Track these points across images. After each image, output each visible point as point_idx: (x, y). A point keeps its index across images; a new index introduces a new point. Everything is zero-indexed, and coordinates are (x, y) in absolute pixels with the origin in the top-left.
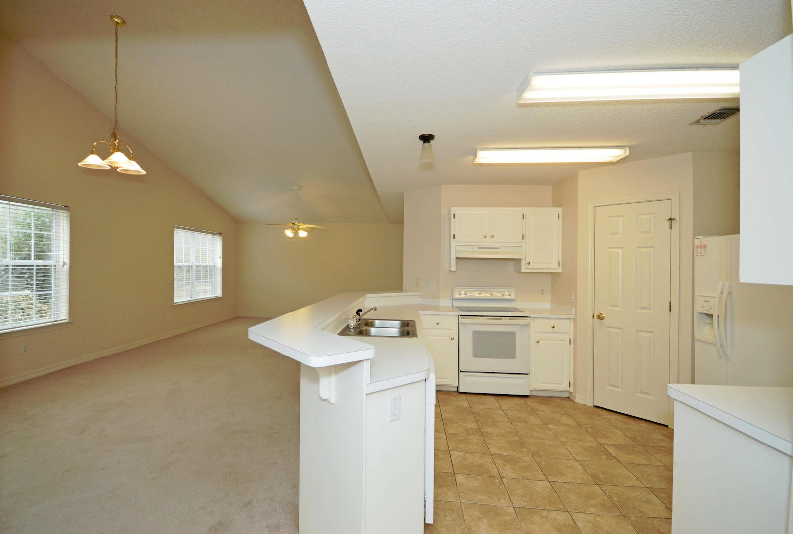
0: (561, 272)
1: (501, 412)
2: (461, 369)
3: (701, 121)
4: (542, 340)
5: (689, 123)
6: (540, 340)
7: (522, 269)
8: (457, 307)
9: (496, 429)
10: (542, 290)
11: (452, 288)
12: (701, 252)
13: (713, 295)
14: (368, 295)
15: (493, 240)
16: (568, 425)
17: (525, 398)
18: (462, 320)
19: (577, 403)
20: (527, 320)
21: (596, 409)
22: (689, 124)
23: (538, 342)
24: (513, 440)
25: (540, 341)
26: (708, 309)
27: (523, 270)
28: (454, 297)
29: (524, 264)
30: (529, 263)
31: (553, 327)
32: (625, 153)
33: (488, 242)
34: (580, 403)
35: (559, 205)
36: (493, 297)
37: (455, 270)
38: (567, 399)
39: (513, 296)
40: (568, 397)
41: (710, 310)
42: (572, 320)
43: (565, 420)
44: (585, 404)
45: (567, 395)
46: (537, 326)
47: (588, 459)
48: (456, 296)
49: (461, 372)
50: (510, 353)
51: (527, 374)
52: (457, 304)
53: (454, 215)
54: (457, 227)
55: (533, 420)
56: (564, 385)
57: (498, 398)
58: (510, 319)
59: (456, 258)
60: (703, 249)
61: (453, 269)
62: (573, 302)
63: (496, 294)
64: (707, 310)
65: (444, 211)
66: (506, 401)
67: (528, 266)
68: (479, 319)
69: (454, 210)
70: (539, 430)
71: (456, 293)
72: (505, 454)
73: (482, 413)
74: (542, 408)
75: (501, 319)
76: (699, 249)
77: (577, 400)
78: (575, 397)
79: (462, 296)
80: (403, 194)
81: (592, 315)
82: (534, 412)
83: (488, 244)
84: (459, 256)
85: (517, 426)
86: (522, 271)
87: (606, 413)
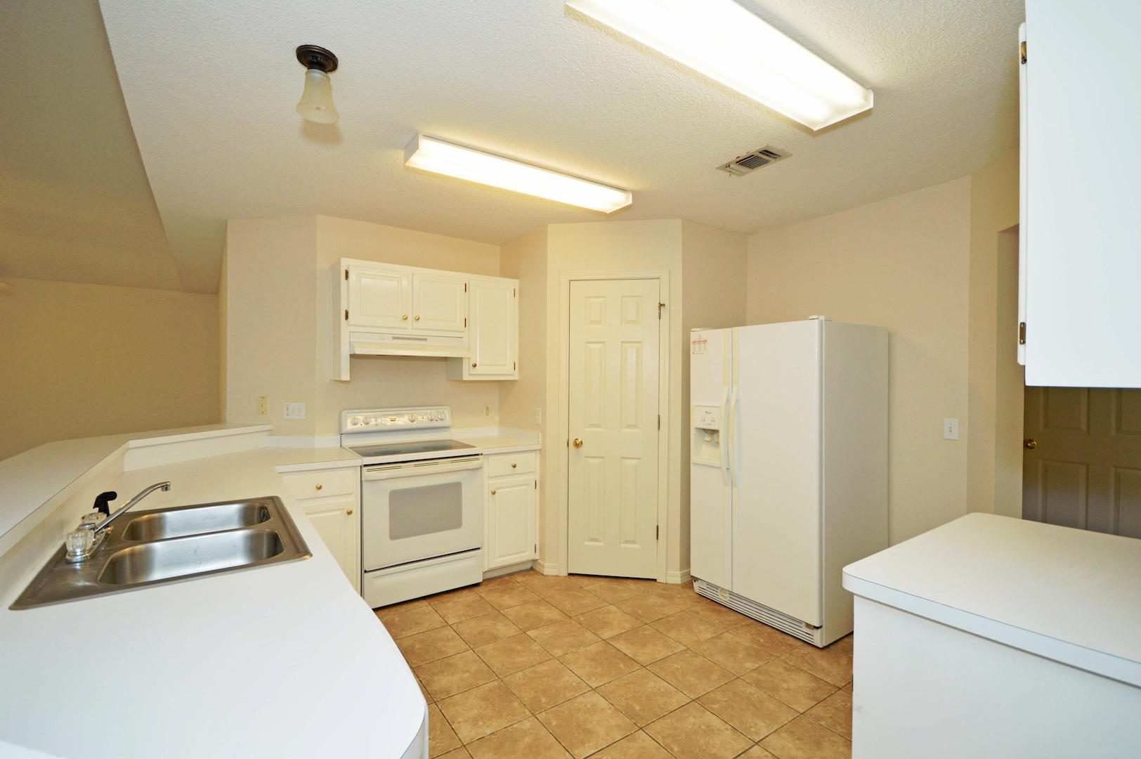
0: (517, 379)
1: (448, 632)
2: (366, 567)
3: (732, 166)
4: (500, 488)
5: (717, 166)
6: (497, 488)
7: (464, 377)
8: (351, 448)
9: (453, 674)
10: (488, 408)
11: (340, 413)
12: (700, 348)
13: (719, 405)
14: (132, 443)
15: (417, 325)
16: (552, 622)
17: (476, 589)
18: (369, 474)
19: (547, 576)
20: (478, 459)
21: (571, 577)
22: (718, 168)
23: (494, 493)
24: (490, 690)
25: (497, 491)
26: (710, 422)
27: (466, 377)
28: (344, 431)
29: (466, 366)
30: (475, 366)
31: (514, 466)
32: (627, 199)
33: (409, 329)
34: (550, 574)
35: (514, 276)
36: (415, 425)
37: (348, 378)
38: (531, 572)
39: (447, 422)
40: (532, 569)
41: (712, 423)
42: (538, 452)
43: (547, 613)
44: (556, 574)
45: (528, 566)
46: (492, 466)
47: (606, 680)
48: (349, 427)
49: (365, 572)
50: (453, 521)
51: (479, 548)
52: (349, 442)
53: (347, 273)
54: (351, 296)
55: (504, 630)
56: (528, 553)
57: (434, 601)
58: (452, 462)
59: (353, 356)
60: (702, 345)
61: (346, 376)
62: (539, 425)
63: (420, 418)
64: (710, 424)
65: (322, 265)
66: (450, 604)
67: (474, 371)
68: (400, 467)
69: (345, 263)
70: (519, 648)
71: (349, 421)
72: (488, 731)
73: (417, 647)
74: (507, 600)
75: (437, 464)
76: (697, 345)
77: (546, 572)
78: (543, 566)
79: (359, 427)
80: (226, 222)
81: (566, 441)
82: (498, 613)
83: (410, 332)
84: (358, 352)
85: (484, 653)
86: (464, 379)
87: (585, 581)
